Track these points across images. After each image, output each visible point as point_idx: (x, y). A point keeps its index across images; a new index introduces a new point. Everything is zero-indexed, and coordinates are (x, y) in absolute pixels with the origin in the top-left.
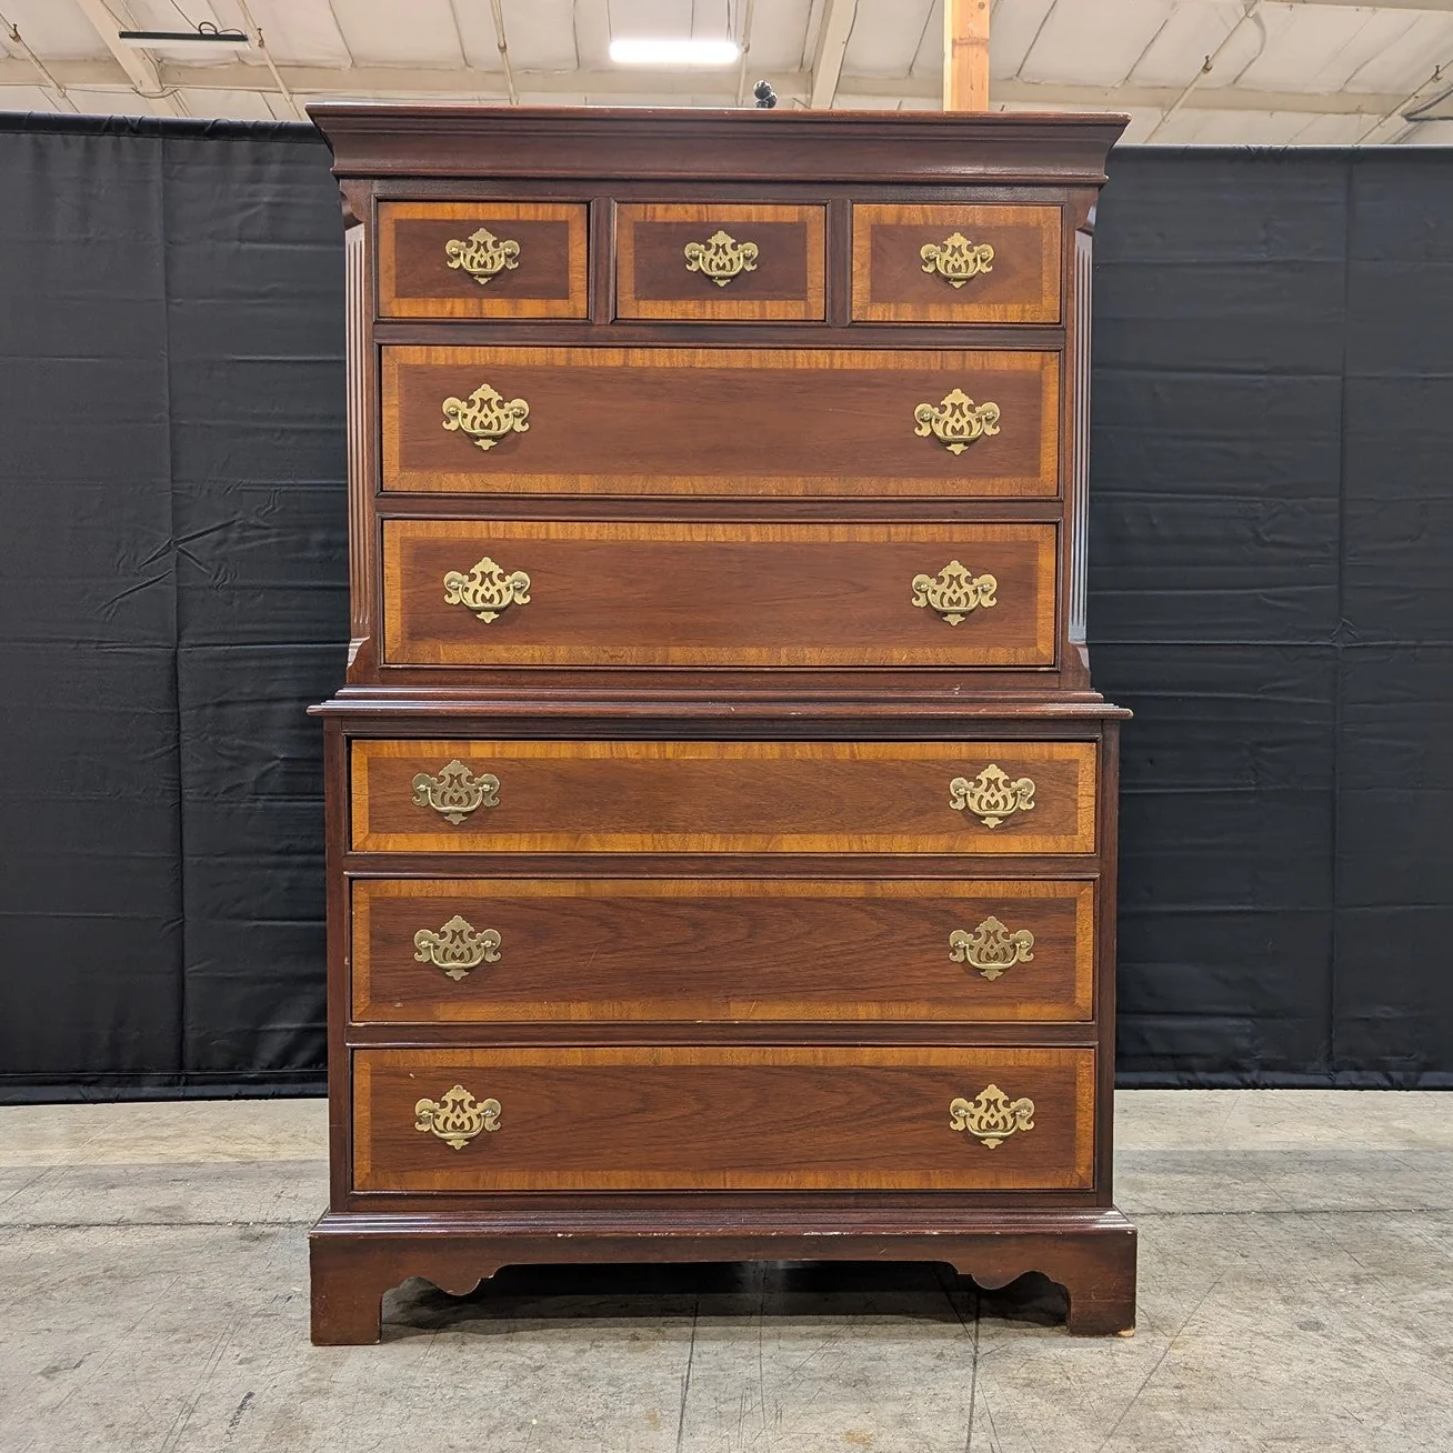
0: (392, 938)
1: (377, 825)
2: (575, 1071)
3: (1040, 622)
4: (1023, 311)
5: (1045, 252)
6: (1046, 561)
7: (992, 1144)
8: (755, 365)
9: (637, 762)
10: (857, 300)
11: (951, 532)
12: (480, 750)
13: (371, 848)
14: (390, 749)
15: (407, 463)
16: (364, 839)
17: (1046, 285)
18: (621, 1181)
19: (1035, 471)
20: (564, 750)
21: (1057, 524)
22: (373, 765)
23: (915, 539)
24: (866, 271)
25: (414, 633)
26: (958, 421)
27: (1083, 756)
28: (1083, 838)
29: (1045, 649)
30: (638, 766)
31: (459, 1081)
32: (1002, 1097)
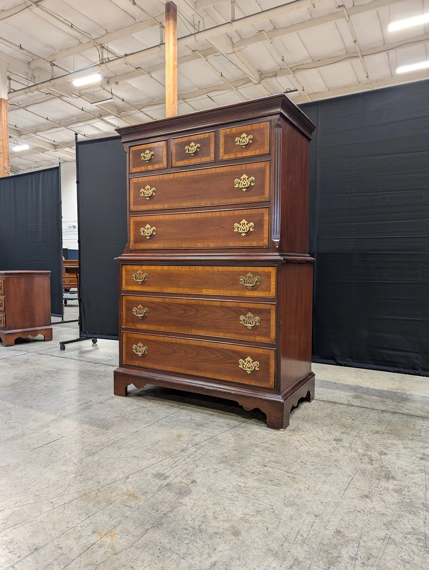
0: (129, 310)
1: (127, 284)
2: (161, 342)
3: (265, 234)
4: (260, 151)
5: (266, 135)
6: (266, 218)
7: (249, 372)
8: (200, 174)
9: (173, 271)
10: (221, 155)
11: (243, 212)
12: (145, 268)
13: (125, 289)
14: (129, 267)
15: (134, 205)
16: (124, 287)
17: (266, 144)
18: (170, 369)
19: (263, 194)
20: (159, 268)
21: (269, 208)
22: (126, 271)
23: (235, 214)
24: (223, 147)
25: (135, 242)
26: (244, 182)
27: (272, 271)
28: (272, 293)
29: (266, 241)
30: (173, 272)
31: (140, 342)
32: (251, 360)
